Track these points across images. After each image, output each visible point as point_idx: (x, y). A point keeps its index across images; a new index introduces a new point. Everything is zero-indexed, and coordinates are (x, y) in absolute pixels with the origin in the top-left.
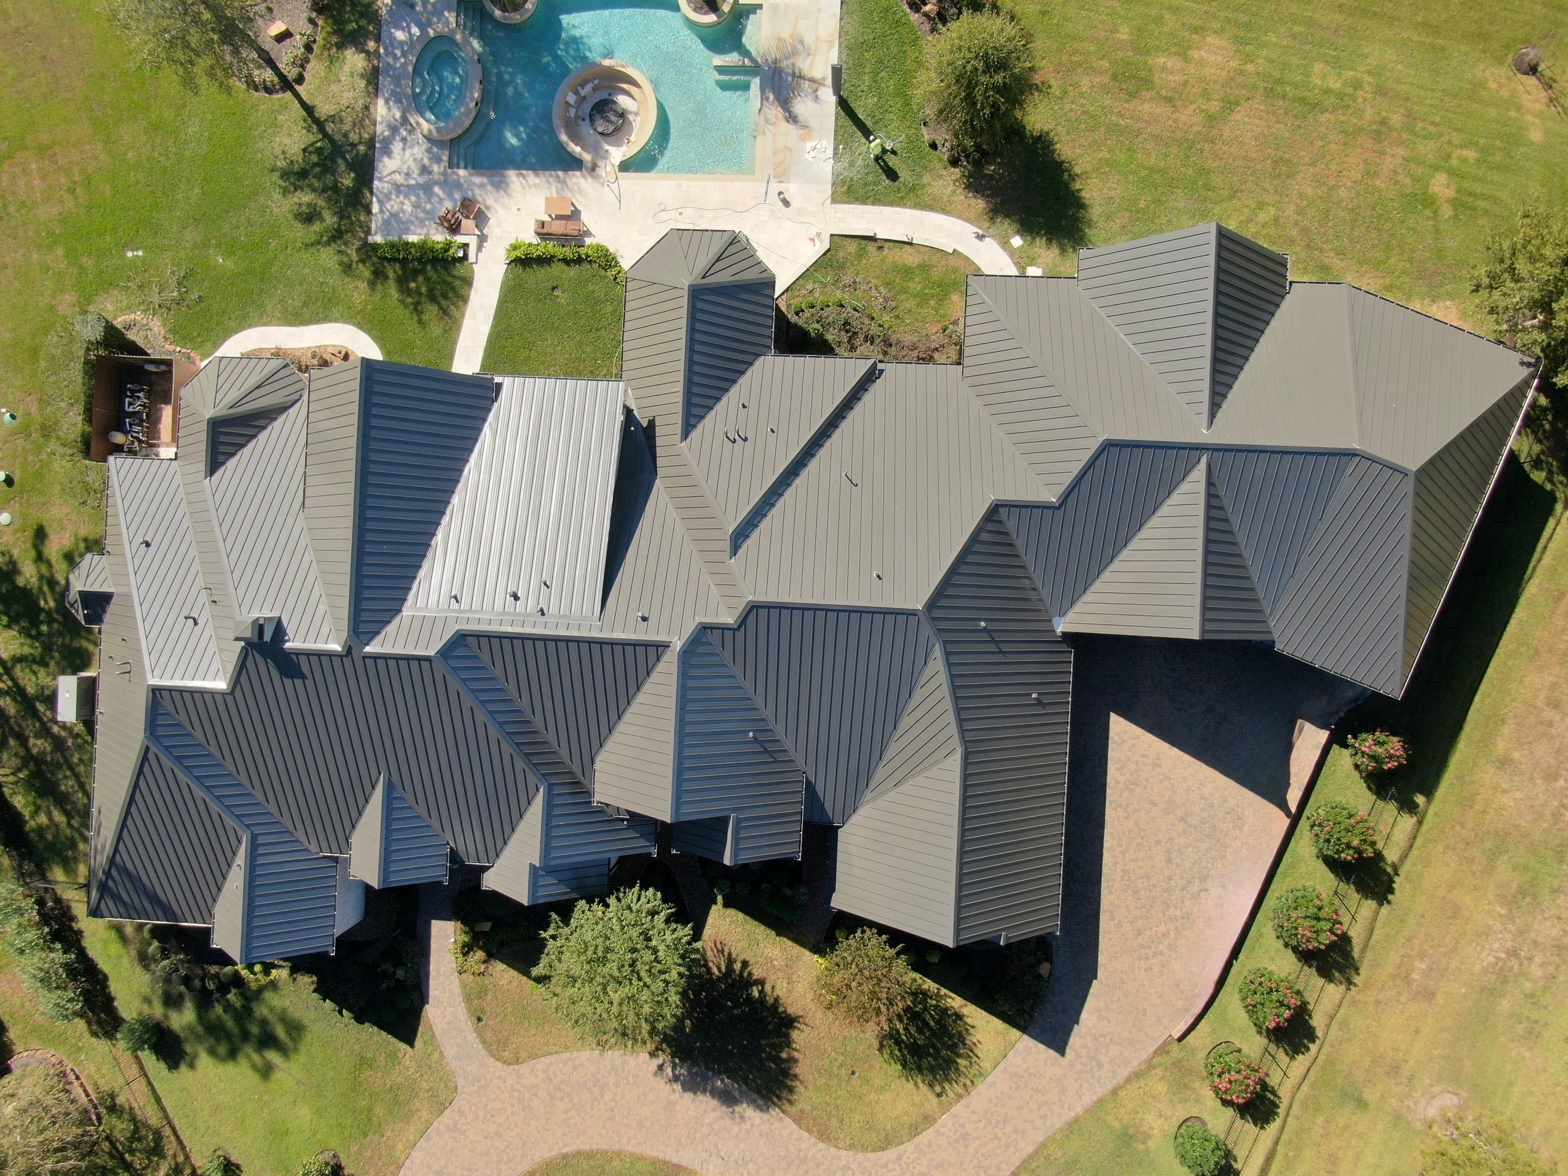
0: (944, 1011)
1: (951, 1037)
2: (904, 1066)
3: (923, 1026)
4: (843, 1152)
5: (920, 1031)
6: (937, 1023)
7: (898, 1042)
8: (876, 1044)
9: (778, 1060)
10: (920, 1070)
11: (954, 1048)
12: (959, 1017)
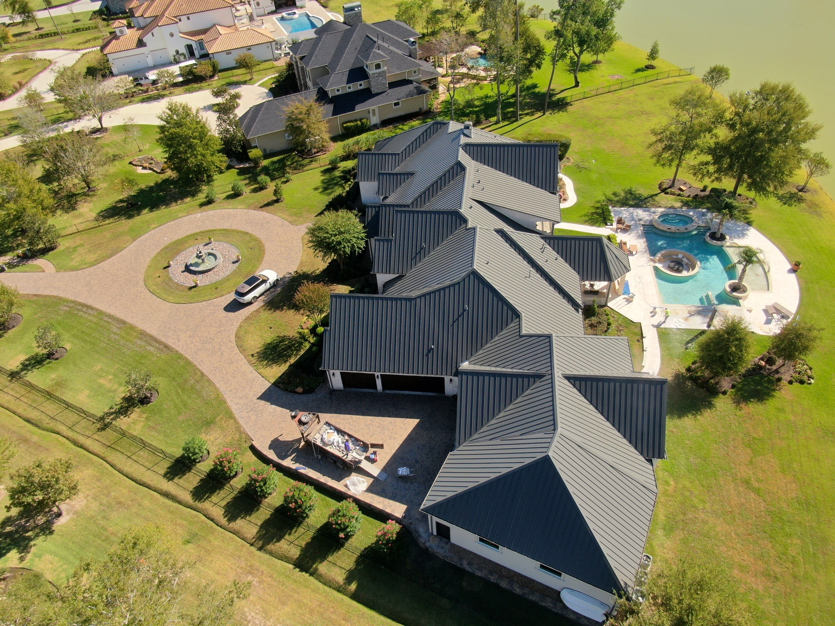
0: (290, 356)
1: (278, 359)
2: (269, 344)
3: (284, 350)
4: (239, 324)
5: (283, 349)
6: (285, 355)
7: (280, 342)
8: (280, 335)
9: (284, 306)
10: (266, 349)
11: (273, 360)
12: (286, 362)
